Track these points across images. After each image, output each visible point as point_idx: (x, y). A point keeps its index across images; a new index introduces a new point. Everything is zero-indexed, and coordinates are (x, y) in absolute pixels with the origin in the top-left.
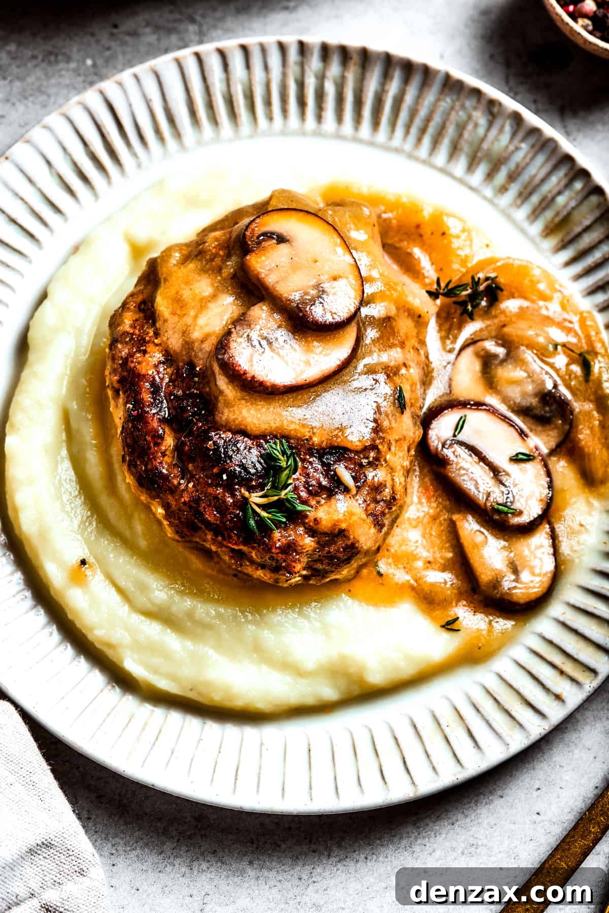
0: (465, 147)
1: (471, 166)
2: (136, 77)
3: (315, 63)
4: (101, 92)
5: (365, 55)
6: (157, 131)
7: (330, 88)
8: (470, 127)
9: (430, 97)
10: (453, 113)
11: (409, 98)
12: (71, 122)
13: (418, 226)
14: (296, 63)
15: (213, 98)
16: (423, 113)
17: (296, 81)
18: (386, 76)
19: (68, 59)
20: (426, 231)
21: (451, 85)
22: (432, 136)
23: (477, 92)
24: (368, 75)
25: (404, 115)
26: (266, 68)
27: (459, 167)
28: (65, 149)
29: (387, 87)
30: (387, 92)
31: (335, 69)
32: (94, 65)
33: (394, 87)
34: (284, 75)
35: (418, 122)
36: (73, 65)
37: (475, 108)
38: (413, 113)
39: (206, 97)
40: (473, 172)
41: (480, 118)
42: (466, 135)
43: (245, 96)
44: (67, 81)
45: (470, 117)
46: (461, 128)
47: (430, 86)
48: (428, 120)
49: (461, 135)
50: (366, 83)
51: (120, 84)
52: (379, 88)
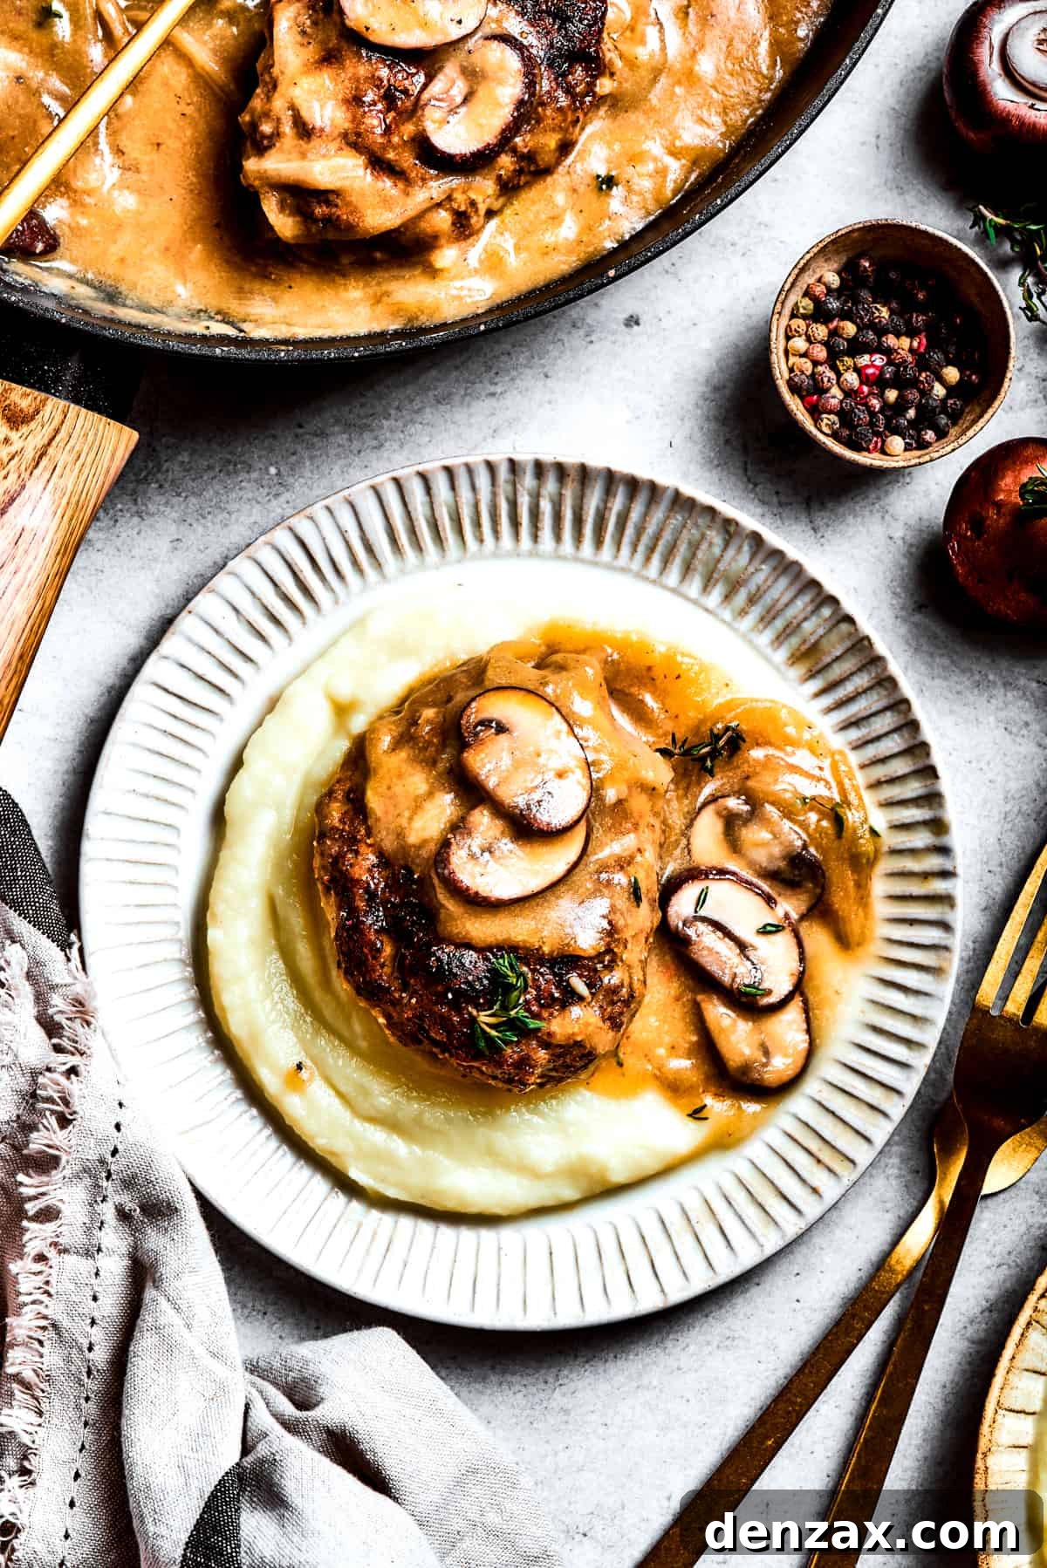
0: (698, 565)
1: (706, 587)
2: (328, 509)
3: (528, 481)
4: (291, 529)
5: (584, 472)
6: (355, 562)
7: (546, 507)
8: (704, 546)
9: (658, 514)
10: (685, 531)
11: (635, 515)
12: (259, 564)
13: (649, 669)
14: (506, 482)
15: (416, 523)
16: (651, 529)
17: (508, 499)
18: (608, 492)
19: (249, 468)
20: (658, 673)
21: (682, 503)
22: (662, 555)
23: (711, 511)
24: (588, 492)
25: (630, 531)
26: (474, 488)
27: (694, 587)
28: (253, 593)
29: (609, 505)
30: (611, 509)
31: (550, 486)
32: (278, 474)
33: (617, 504)
34: (494, 494)
35: (645, 540)
36: (255, 475)
37: (709, 527)
38: (640, 531)
39: (407, 522)
40: (709, 593)
41: (715, 537)
42: (700, 554)
43: (451, 519)
44: (250, 495)
45: (703, 536)
46: (694, 547)
47: (658, 503)
48: (657, 538)
49: (694, 555)
50: (585, 501)
51: (311, 518)
52: (602, 506)
